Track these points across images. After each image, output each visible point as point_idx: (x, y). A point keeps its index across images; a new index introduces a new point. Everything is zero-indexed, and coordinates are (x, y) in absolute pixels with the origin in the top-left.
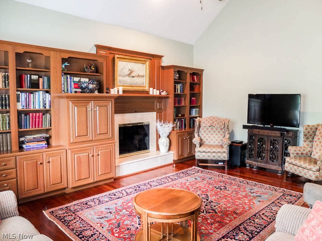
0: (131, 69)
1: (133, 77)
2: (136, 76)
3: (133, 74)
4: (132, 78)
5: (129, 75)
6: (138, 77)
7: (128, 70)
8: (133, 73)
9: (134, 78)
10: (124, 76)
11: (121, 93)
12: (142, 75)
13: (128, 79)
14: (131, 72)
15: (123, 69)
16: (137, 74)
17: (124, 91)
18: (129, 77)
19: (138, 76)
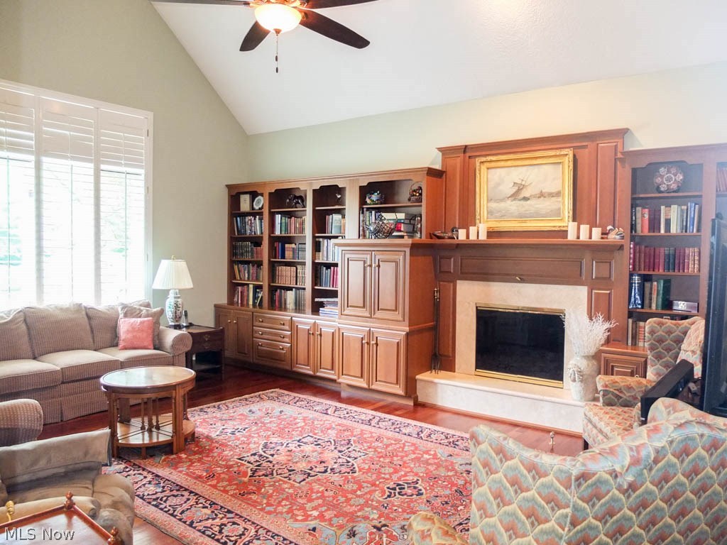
0: (519, 182)
1: (525, 199)
2: (534, 196)
3: (525, 193)
4: (522, 202)
5: (514, 196)
6: (539, 197)
7: (513, 184)
8: (524, 189)
9: (528, 202)
10: (502, 200)
11: (483, 237)
12: (554, 190)
13: (511, 205)
14: (520, 188)
15: (498, 184)
16: (537, 191)
17: (491, 234)
18: (515, 200)
19: (541, 195)
